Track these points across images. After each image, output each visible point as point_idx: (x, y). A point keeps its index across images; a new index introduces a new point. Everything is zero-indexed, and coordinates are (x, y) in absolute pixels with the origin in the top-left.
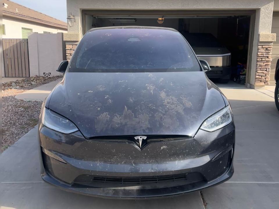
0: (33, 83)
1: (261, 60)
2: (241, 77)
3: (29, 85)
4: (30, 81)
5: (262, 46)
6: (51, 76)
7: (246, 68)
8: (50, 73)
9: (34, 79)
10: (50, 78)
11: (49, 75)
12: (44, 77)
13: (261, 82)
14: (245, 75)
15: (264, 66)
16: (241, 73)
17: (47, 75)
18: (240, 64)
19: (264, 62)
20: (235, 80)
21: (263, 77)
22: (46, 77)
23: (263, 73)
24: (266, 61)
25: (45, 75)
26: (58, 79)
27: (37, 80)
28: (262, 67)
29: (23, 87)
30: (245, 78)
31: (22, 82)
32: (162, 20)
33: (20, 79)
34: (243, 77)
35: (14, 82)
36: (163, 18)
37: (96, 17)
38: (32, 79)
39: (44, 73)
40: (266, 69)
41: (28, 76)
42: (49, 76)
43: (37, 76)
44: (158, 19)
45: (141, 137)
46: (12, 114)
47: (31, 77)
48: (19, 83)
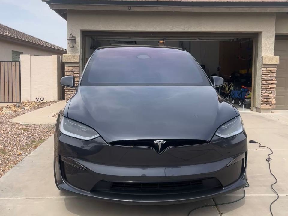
0: (26, 108)
1: (266, 83)
2: (246, 100)
3: (22, 109)
4: (22, 106)
5: (266, 68)
6: (44, 101)
7: (251, 92)
8: (43, 98)
9: (25, 104)
10: (43, 103)
11: (42, 100)
12: (36, 103)
13: (267, 105)
14: (250, 98)
15: (269, 89)
16: (245, 97)
17: (40, 100)
18: (244, 87)
19: (269, 85)
20: (240, 104)
21: (268, 100)
22: (38, 102)
23: (269, 95)
24: (271, 84)
25: (37, 100)
26: (52, 103)
27: (29, 105)
28: (267, 90)
29: (16, 111)
30: (250, 101)
31: (13, 107)
32: (163, 43)
33: (11, 104)
34: (249, 100)
35: (5, 107)
36: (164, 41)
37: (96, 39)
38: (24, 104)
39: (37, 98)
40: (271, 92)
41: (18, 101)
42: (42, 102)
43: (28, 101)
44: (159, 42)
45: (160, 142)
46: (12, 135)
47: (22, 102)
48: (10, 108)
